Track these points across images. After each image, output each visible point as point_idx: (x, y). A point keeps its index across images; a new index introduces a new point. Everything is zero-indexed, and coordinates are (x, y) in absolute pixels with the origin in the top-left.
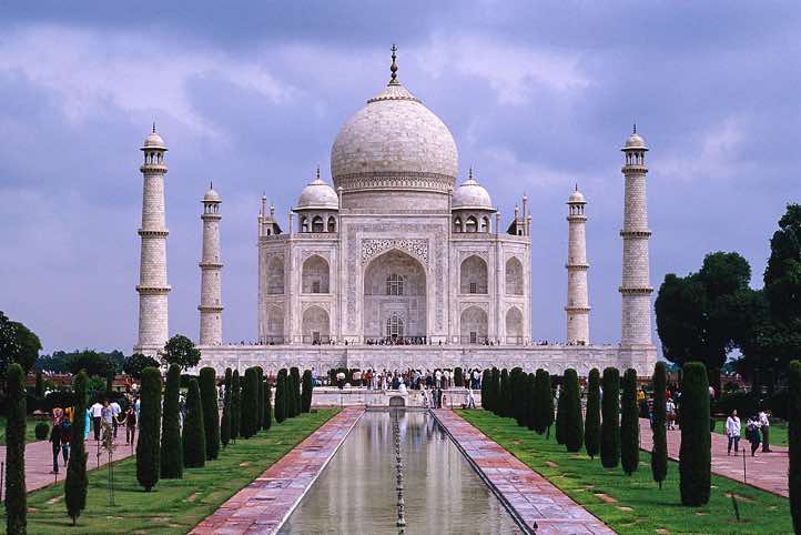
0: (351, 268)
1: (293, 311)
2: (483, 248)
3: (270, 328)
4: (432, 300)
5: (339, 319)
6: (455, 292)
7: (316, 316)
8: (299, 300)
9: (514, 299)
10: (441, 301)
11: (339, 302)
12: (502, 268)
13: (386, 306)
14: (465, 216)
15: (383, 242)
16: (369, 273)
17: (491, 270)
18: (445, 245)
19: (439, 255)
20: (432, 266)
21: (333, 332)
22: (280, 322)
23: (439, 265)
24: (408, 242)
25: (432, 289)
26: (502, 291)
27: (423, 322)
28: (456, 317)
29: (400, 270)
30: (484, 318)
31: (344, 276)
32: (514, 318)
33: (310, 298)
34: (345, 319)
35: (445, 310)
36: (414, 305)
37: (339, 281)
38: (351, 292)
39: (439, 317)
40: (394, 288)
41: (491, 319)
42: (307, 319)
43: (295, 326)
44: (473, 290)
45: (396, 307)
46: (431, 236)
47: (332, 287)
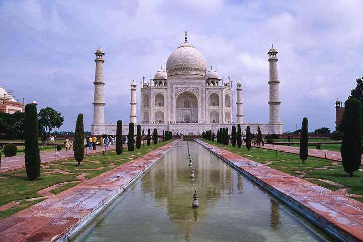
0: (172, 98)
1: (152, 113)
2: (217, 91)
3: (144, 119)
4: (200, 109)
5: (168, 115)
6: (208, 105)
7: (160, 114)
8: (154, 109)
9: (228, 108)
10: (203, 109)
11: (168, 109)
12: (224, 97)
13: (184, 111)
14: (210, 81)
15: (183, 88)
16: (178, 99)
17: (220, 98)
18: (204, 90)
19: (202, 93)
20: (200, 97)
21: (165, 120)
22: (148, 117)
23: (202, 97)
24: (191, 88)
25: (200, 105)
26: (224, 105)
27: (197, 117)
28: (208, 115)
29: (189, 99)
30: (218, 115)
31: (169, 100)
32: (228, 115)
33: (158, 108)
34: (170, 115)
35: (204, 112)
36: (193, 111)
37: (167, 102)
38: (172, 106)
39: (202, 115)
40: (187, 105)
41: (220, 115)
42: (156, 115)
43: (152, 118)
44: (214, 105)
45: (187, 112)
46: (199, 86)
47: (165, 104)
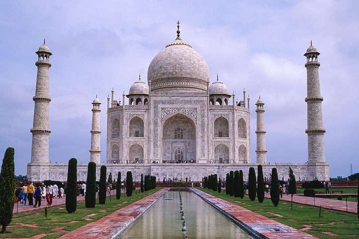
0: (156, 123)
1: (124, 147)
2: (226, 113)
3: (113, 156)
4: (199, 140)
5: (149, 151)
6: (211, 136)
7: (137, 149)
8: (127, 140)
9: (242, 140)
10: (204, 141)
11: (149, 142)
12: (236, 123)
13: (174, 145)
14: (215, 98)
15: (173, 109)
16: (165, 127)
17: (230, 124)
18: (206, 111)
19: (203, 116)
20: (199, 122)
21: (145, 158)
22: (118, 153)
23: (203, 122)
24: (186, 109)
25: (199, 134)
26: (236, 136)
27: (194, 153)
28: (212, 150)
29: (182, 126)
30: (227, 150)
31: (152, 127)
32: (243, 150)
33: (133, 139)
34: (152, 150)
35: (206, 146)
36: (189, 144)
37: (149, 130)
38: (156, 136)
39: (203, 150)
40: (179, 135)
41: (231, 150)
42: (131, 150)
43: (125, 154)
44: (220, 135)
45: (180, 145)
46: (198, 106)
47: (145, 133)
